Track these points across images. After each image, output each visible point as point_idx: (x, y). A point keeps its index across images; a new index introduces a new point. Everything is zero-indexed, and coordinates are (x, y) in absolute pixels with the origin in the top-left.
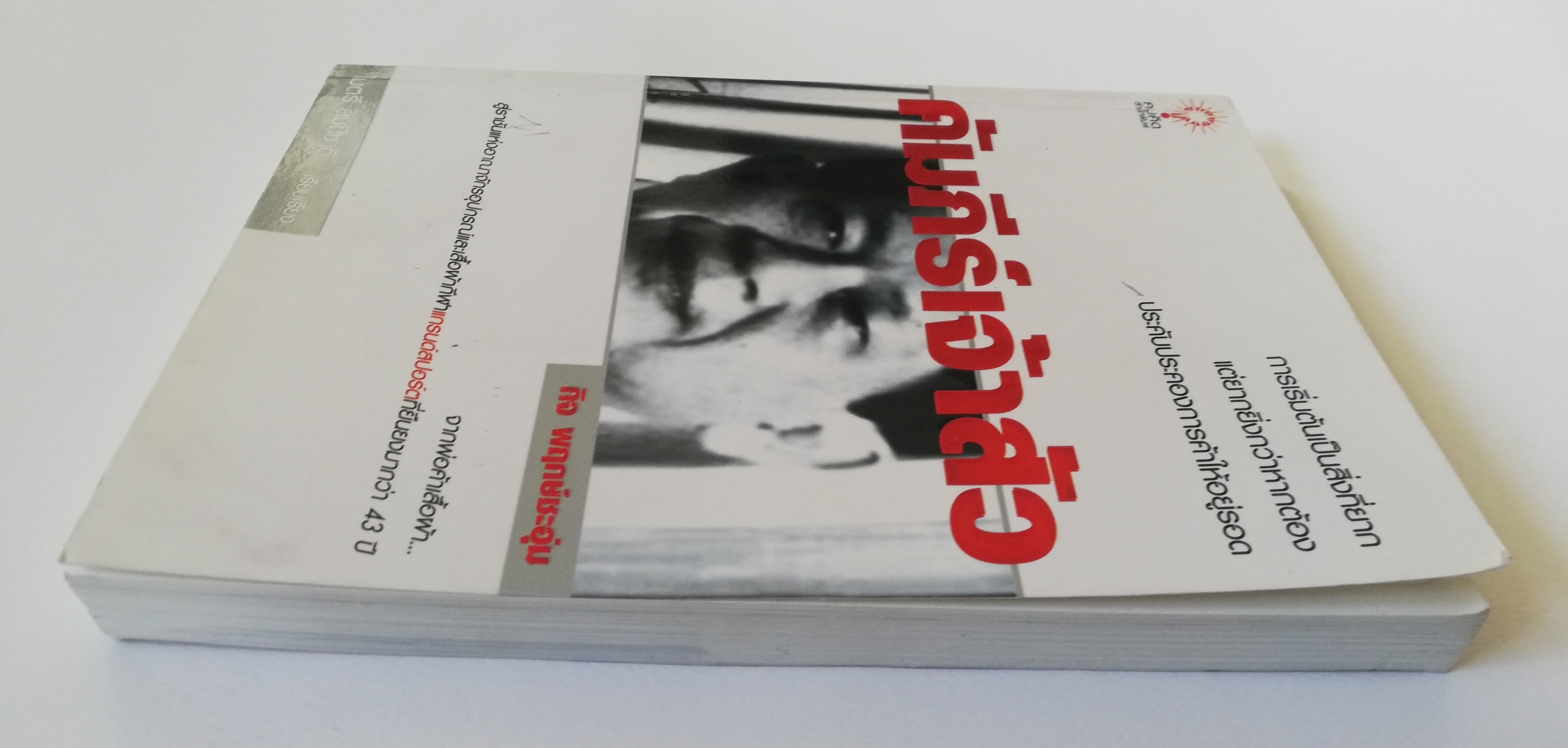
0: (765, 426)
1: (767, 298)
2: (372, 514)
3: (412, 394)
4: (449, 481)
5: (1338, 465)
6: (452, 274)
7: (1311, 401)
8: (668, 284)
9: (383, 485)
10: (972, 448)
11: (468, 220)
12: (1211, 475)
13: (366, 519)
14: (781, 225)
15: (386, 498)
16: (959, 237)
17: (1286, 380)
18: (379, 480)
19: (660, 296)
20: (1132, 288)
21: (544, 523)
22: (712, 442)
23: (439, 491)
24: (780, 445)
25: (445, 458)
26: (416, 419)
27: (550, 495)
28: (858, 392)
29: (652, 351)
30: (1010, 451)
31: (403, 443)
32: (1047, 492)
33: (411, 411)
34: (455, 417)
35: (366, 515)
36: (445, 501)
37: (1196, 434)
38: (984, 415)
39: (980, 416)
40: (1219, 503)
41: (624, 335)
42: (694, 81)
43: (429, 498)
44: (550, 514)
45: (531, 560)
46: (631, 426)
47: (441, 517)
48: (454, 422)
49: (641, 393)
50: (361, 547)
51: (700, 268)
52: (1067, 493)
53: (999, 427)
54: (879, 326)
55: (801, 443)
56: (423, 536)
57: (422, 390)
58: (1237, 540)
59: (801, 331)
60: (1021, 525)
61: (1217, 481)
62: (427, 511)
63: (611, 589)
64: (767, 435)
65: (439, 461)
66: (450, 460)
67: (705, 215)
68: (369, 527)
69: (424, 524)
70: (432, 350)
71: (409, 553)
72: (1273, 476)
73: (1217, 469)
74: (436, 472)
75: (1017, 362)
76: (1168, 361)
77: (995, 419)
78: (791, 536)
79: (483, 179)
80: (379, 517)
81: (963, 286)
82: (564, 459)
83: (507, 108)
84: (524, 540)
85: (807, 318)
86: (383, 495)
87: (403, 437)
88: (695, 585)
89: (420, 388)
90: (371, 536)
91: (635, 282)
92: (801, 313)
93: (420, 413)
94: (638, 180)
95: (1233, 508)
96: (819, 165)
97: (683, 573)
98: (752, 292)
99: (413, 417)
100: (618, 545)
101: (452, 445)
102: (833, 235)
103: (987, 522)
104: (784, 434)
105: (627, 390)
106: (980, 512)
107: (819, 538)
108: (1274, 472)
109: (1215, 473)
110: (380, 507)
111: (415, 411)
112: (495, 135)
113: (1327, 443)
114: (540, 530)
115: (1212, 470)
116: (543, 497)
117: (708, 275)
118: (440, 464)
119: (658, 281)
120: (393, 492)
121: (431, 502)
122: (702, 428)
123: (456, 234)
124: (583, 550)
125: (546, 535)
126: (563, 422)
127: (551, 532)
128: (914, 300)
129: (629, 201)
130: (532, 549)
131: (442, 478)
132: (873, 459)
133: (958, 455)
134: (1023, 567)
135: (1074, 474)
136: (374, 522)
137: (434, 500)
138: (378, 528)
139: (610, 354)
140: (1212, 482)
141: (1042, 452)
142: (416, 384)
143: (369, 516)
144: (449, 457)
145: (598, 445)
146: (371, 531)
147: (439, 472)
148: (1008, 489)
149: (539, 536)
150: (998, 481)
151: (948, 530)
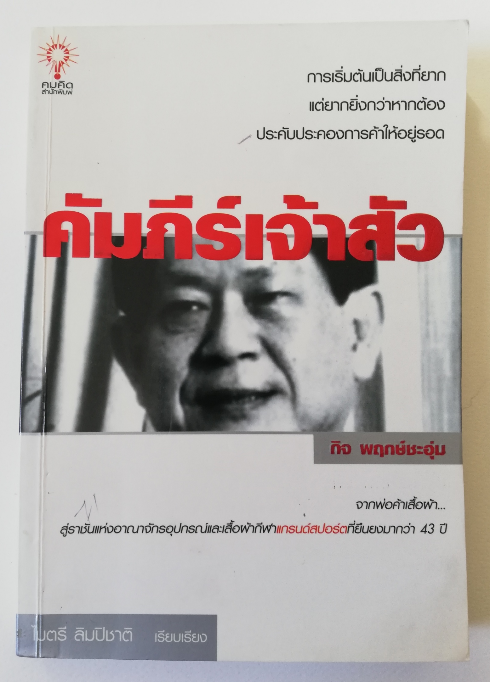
0: (355, 348)
1: (256, 347)
2: (424, 530)
3: (343, 530)
4: (400, 499)
5: (392, 73)
6: (244, 529)
7: (344, 70)
8: (244, 403)
9: (406, 530)
10: (369, 245)
11: (192, 529)
12: (393, 135)
13: (427, 533)
14: (186, 339)
15: (414, 527)
16: (194, 232)
17: (326, 78)
18: (403, 532)
19: (255, 407)
20: (245, 140)
21: (422, 450)
22: (367, 373)
23: (407, 502)
24: (367, 341)
25: (385, 504)
26: (361, 524)
27: (405, 450)
28: (329, 300)
29: (300, 409)
30: (373, 227)
31: (378, 526)
32: (400, 215)
33: (357, 528)
34: (358, 505)
35: (425, 533)
36: (412, 498)
37: (365, 135)
38: (347, 237)
39: (347, 239)
40: (412, 136)
41: (290, 424)
42: (25, 400)
43: (411, 506)
44: (416, 448)
45: (443, 453)
46: (356, 416)
47: (422, 498)
48: (359, 505)
49: (333, 412)
50: (443, 531)
51: (230, 386)
52: (402, 205)
53: (354, 231)
54: (275, 285)
55: (365, 329)
56: (434, 505)
57: (339, 526)
58: (435, 134)
59: (282, 328)
60: (420, 229)
61: (397, 133)
62: (420, 505)
63: (457, 415)
64: (361, 346)
65: (387, 507)
66: (386, 501)
67: (178, 385)
68: (432, 530)
69: (427, 505)
70: (309, 527)
71: (444, 509)
72: (396, 106)
73: (389, 130)
74: (395, 507)
75: (307, 214)
76: (307, 134)
77: (350, 232)
78: (427, 335)
79: (149, 528)
80: (426, 527)
81: (242, 235)
82: (381, 446)
83: (67, 527)
84: (432, 458)
85: (270, 325)
86: (412, 529)
87: (374, 528)
88: (454, 378)
89: (338, 527)
90: (437, 528)
91: (244, 423)
92: (266, 328)
93: (356, 523)
94: (144, 429)
95: (415, 130)
96: (122, 314)
97: (447, 385)
98: (250, 356)
99: (360, 526)
100: (432, 415)
101: (377, 502)
102: (195, 308)
103: (418, 245)
104: (360, 338)
105: (331, 420)
106: (413, 247)
107: (428, 323)
108: (393, 104)
109: (392, 132)
110: (419, 528)
111: (355, 526)
112: (97, 529)
113: (376, 73)
114: (426, 452)
115: (390, 133)
116: (406, 453)
117: (236, 380)
118: (389, 505)
119: (242, 410)
120: (410, 524)
121: (414, 505)
122: (357, 380)
123: (207, 534)
124: (436, 431)
125: (429, 449)
126: (356, 450)
127: (427, 447)
128: (254, 264)
129: (167, 434)
130: (437, 453)
131: (399, 503)
132: (377, 295)
133: (374, 253)
134: (445, 233)
135: (389, 199)
136: (429, 529)
137: (413, 504)
138: (432, 526)
139: (304, 432)
140: (398, 135)
141: (374, 212)
142: (336, 529)
143: (425, 532)
144: (385, 502)
145: (371, 431)
146: (434, 528)
147: (394, 505)
148: (398, 232)
149: (429, 452)
150: (393, 236)
151: (423, 263)
